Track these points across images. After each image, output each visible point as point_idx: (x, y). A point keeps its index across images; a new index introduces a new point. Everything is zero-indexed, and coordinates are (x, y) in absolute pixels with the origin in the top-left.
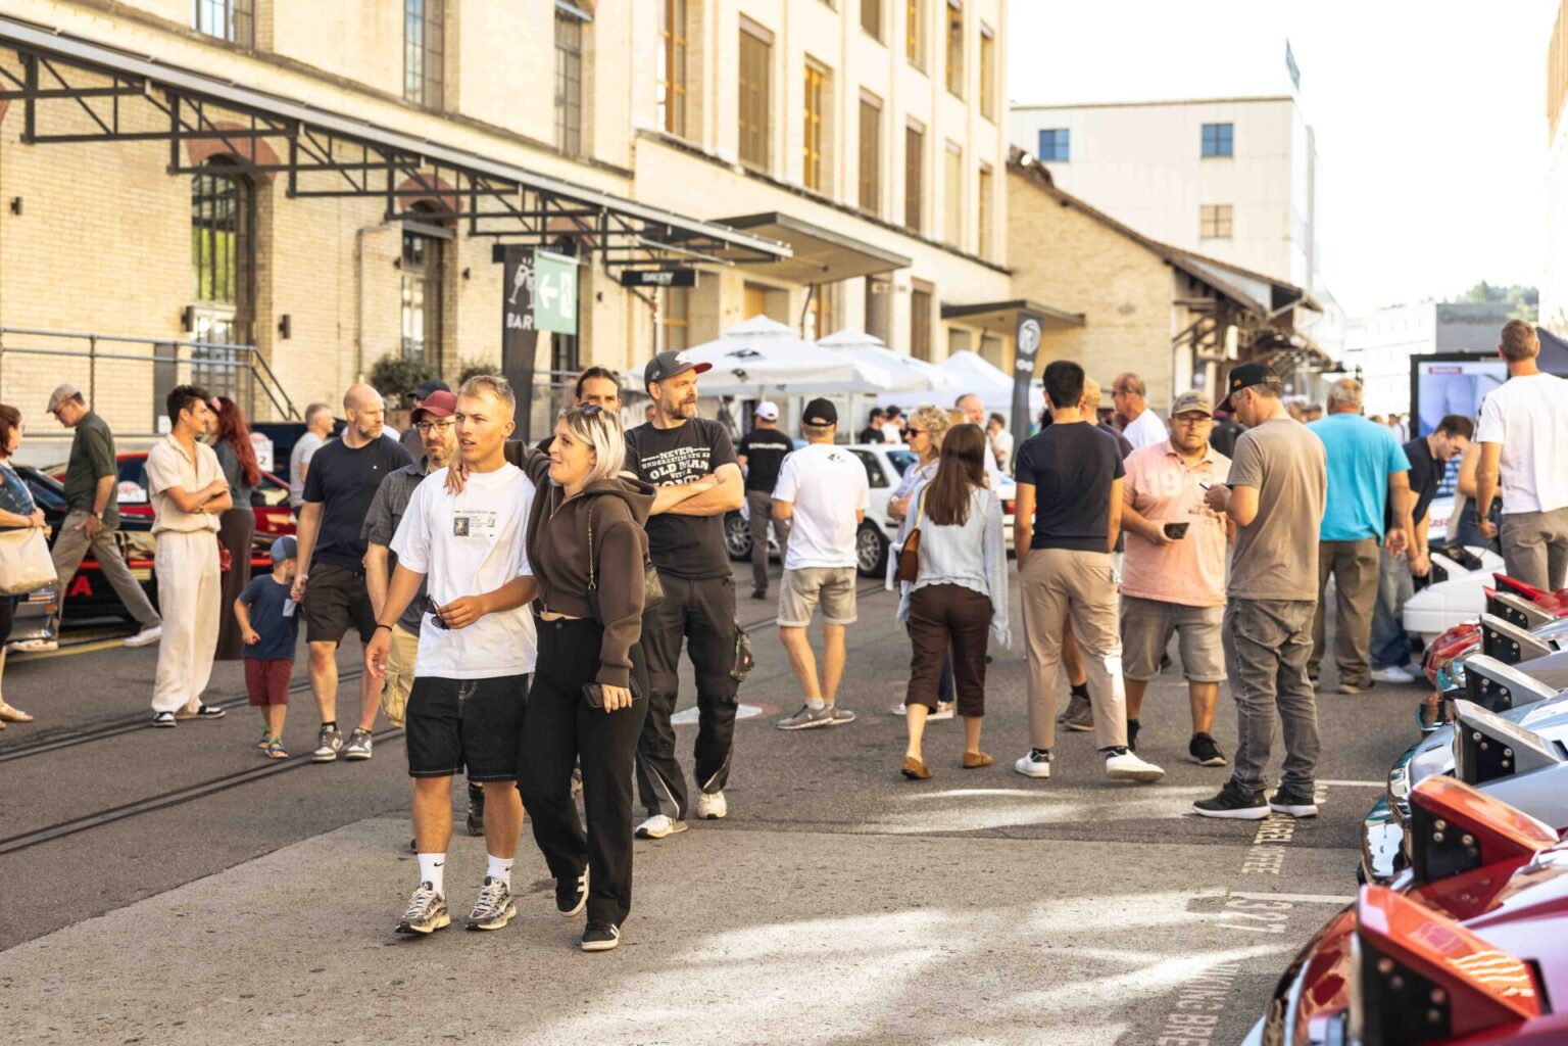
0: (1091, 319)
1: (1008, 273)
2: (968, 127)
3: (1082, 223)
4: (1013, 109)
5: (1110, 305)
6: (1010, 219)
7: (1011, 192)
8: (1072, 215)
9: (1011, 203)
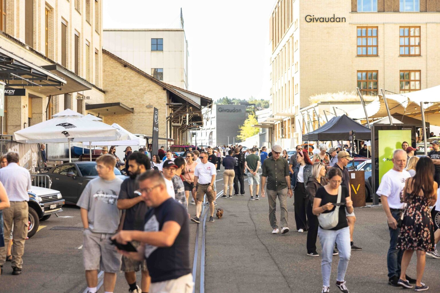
0: (136, 110)
1: (104, 92)
2: (92, 35)
3: (132, 73)
4: (104, 31)
5: (143, 105)
6: (104, 71)
7: (104, 61)
8: (128, 70)
9: (104, 65)
